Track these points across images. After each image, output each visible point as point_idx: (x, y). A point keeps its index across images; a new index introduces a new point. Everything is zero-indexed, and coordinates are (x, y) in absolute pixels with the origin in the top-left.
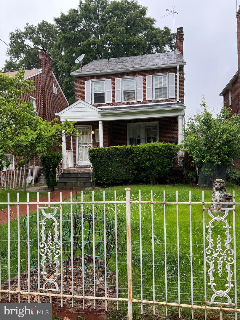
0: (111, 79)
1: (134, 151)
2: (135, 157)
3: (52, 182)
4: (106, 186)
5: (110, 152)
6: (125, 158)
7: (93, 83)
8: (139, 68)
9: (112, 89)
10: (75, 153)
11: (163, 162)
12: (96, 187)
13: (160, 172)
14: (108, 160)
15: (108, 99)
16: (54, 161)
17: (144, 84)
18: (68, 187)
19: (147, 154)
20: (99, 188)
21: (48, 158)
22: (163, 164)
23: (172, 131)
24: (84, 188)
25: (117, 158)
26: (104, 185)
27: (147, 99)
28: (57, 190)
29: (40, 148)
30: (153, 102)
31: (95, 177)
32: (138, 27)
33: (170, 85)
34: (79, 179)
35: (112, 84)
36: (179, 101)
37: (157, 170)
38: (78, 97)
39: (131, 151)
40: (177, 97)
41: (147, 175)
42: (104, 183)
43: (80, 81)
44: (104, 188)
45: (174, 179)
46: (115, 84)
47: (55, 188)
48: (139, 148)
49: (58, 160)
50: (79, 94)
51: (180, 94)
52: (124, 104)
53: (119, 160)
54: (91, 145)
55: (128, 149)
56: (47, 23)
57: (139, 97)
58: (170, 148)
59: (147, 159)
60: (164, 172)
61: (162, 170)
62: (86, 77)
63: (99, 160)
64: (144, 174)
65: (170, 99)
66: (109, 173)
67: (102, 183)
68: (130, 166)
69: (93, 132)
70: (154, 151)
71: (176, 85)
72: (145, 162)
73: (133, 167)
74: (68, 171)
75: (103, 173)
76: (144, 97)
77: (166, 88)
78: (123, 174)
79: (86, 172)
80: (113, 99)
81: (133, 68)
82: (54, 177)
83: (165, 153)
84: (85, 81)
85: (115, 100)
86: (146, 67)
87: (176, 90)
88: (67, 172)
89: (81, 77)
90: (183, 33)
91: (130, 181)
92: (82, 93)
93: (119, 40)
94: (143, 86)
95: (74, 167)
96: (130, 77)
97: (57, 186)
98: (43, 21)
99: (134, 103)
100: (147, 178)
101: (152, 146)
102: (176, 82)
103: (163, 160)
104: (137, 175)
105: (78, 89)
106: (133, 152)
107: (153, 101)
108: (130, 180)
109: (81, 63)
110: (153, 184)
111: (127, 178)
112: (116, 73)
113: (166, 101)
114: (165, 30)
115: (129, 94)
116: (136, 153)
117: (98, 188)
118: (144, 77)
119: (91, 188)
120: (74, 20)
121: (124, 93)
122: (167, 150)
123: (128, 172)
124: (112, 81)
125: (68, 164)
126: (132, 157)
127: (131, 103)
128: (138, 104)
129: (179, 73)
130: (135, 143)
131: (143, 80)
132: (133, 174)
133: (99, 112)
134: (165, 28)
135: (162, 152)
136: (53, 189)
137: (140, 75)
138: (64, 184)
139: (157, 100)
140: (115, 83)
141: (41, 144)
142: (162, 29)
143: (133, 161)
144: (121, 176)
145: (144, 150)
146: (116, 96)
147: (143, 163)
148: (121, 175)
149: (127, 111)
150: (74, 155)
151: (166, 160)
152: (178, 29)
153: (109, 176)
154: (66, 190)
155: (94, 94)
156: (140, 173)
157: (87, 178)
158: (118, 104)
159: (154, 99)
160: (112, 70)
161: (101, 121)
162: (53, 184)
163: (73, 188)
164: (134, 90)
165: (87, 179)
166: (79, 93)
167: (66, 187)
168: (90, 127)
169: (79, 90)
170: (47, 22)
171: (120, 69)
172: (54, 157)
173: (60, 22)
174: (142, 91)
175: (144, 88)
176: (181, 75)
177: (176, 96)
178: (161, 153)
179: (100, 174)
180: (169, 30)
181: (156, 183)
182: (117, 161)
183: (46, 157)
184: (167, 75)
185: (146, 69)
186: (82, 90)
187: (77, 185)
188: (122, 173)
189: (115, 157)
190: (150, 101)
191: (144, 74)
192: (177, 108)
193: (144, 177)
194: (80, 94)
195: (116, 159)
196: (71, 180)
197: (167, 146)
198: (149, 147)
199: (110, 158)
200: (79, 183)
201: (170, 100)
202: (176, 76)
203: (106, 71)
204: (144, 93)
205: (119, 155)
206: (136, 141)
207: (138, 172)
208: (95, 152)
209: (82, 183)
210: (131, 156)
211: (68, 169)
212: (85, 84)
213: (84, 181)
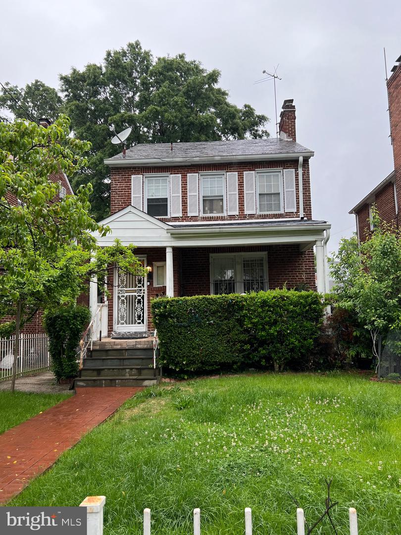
0: (180, 175)
1: (243, 305)
2: (247, 317)
3: (67, 370)
4: (186, 378)
5: (196, 306)
6: (226, 320)
7: (146, 180)
8: (232, 157)
9: (182, 192)
10: (110, 308)
11: (300, 327)
12: (164, 380)
13: (296, 347)
14: (193, 323)
15: (174, 210)
16: (74, 325)
17: (241, 185)
18: (105, 380)
19: (270, 311)
20: (171, 380)
21: (62, 320)
22: (302, 330)
23: (293, 269)
24: (141, 381)
25: (211, 318)
26: (182, 375)
27: (246, 212)
28: (83, 386)
29: (67, 299)
30: (258, 218)
31: (163, 359)
32: (205, 100)
33: (286, 188)
34: (126, 362)
35: (183, 182)
36: (303, 216)
37: (289, 344)
38: (117, 203)
39: (237, 305)
40: (299, 210)
41: (269, 353)
42: (182, 371)
43: (123, 175)
44: (180, 380)
45: (322, 362)
46: (188, 183)
47: (78, 383)
48: (254, 300)
49: (82, 323)
50: (118, 198)
51: (304, 205)
52: (204, 219)
53: (214, 322)
54: (144, 293)
55: (232, 302)
56: (43, 86)
57: (231, 208)
58: (315, 301)
59: (270, 320)
60: (302, 347)
61: (300, 344)
62: (134, 168)
63: (174, 323)
64: (264, 352)
65: (287, 213)
66: (193, 349)
67: (177, 370)
68: (236, 335)
69: (149, 268)
70: (285, 305)
71: (297, 189)
72: (267, 327)
73: (243, 337)
74: (100, 345)
75: (181, 350)
76: (241, 209)
77: (279, 194)
78: (222, 351)
79: (139, 346)
80: (185, 210)
81: (222, 157)
82: (73, 357)
83: (305, 310)
84: (131, 175)
85: (187, 212)
86: (244, 156)
87: (298, 198)
88: (98, 348)
89: (124, 169)
90: (295, 108)
91: (235, 366)
92: (126, 196)
93: (176, 117)
94: (239, 190)
95: (109, 336)
96: (215, 172)
97: (83, 378)
98: (37, 82)
99: (222, 219)
100: (268, 358)
101: (280, 297)
102: (297, 185)
103: (302, 323)
104: (249, 354)
105: (117, 189)
106: (241, 308)
107: (256, 216)
108: (234, 363)
109: (124, 144)
110: (280, 371)
111: (229, 361)
112: (190, 164)
113: (280, 216)
114: (245, 109)
115: (211, 203)
116: (249, 310)
117: (167, 380)
118: (240, 173)
119: (155, 382)
120: (96, 81)
121: (203, 200)
122: (310, 305)
123: (231, 347)
124: (182, 178)
125: (101, 332)
126: (241, 316)
127: (217, 219)
128: (230, 220)
129: (301, 170)
130: (225, 289)
131: (238, 178)
132: (241, 351)
133: (168, 231)
134: (246, 106)
135: (300, 308)
136: (72, 383)
137: (233, 169)
138: (95, 373)
139: (265, 215)
140: (188, 181)
141: (69, 290)
142: (240, 107)
143: (242, 325)
144: (217, 356)
145: (264, 303)
146: (191, 206)
147: (263, 329)
148: (218, 354)
149: (221, 230)
150: (109, 313)
151: (307, 324)
152: (286, 102)
153: (194, 356)
154: (102, 387)
155: (148, 199)
156: (256, 350)
157: (143, 359)
158: (194, 218)
159: (259, 213)
160: (184, 159)
161: (170, 247)
162: (70, 372)
163: (117, 381)
164: (222, 196)
165: (144, 361)
166: (118, 196)
167: (100, 380)
168: (143, 259)
169: (119, 192)
170: (43, 83)
171: (198, 158)
172: (75, 317)
173: (70, 82)
174: (238, 198)
175: (241, 192)
176: (304, 173)
177: (298, 208)
178: (297, 309)
179: (175, 352)
180: (251, 109)
181: (285, 370)
182: (210, 324)
183: (58, 317)
184: (280, 172)
185: (245, 159)
186: (125, 192)
187: (124, 376)
188: (221, 349)
189: (206, 316)
190: (251, 216)
191: (240, 169)
192: (315, 227)
193: (265, 357)
194: (121, 198)
195: (208, 320)
196: (109, 365)
197: (308, 296)
198: (274, 297)
199: (196, 319)
200: (127, 370)
201: (287, 215)
202: (297, 175)
203: (172, 159)
204: (241, 201)
205: (214, 313)
206: (226, 287)
207: (251, 347)
208: (165, 307)
209: (134, 371)
210: (237, 316)
211: (100, 340)
212: (132, 181)
213: (139, 367)
